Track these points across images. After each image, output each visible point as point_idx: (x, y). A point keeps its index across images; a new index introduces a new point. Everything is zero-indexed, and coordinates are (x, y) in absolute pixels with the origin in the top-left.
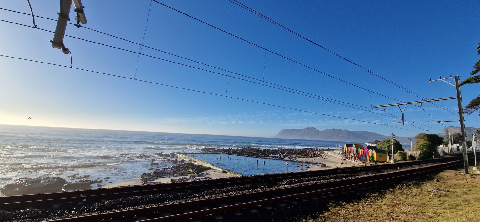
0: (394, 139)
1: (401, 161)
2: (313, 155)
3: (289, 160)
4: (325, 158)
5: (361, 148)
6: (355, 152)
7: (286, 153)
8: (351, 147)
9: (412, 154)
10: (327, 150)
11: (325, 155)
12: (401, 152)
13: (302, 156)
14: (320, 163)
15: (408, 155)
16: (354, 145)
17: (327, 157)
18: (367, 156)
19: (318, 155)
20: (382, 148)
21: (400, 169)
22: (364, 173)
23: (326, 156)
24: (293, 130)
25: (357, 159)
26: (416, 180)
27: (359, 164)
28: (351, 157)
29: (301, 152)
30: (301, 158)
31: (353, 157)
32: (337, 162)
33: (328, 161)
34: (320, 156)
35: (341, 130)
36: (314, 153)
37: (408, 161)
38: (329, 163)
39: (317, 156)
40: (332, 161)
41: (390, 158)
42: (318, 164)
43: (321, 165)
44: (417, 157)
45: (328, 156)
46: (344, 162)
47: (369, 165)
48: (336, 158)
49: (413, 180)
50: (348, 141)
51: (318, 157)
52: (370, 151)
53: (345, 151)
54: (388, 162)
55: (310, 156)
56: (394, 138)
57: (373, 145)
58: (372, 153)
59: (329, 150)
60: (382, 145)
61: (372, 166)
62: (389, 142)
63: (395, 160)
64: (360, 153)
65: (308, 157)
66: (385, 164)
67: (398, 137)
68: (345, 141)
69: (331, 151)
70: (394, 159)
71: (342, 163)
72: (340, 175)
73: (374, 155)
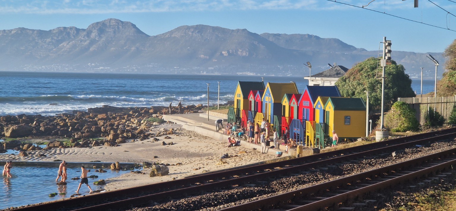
0: (389, 58)
1: (405, 131)
2: (123, 132)
3: (23, 159)
4: (167, 141)
5: (290, 98)
6: (270, 110)
7: (8, 134)
8: (258, 93)
9: (434, 107)
10: (174, 111)
11: (166, 130)
12: (404, 104)
13: (79, 139)
14: (148, 165)
15: (424, 110)
16: (268, 86)
17: (174, 138)
18: (309, 124)
19: (142, 132)
20: (353, 94)
21: (398, 157)
22: (292, 179)
23: (167, 133)
24: (42, 34)
25: (274, 137)
26: (434, 185)
27: (280, 155)
28: (257, 133)
29: (73, 125)
30: (71, 150)
31: (264, 130)
32: (209, 156)
33: (176, 154)
34: (146, 137)
35: (223, 31)
36: (124, 125)
37: (421, 130)
38: (180, 160)
39: (134, 137)
40: (192, 150)
41: (374, 126)
42: (141, 166)
43: (149, 170)
44: (448, 116)
45: (178, 134)
46: (231, 151)
47: (311, 153)
48: (206, 138)
49: (425, 187)
50: (250, 74)
51: (139, 142)
52: (319, 103)
53: (238, 110)
54: (367, 140)
55: (110, 137)
56: (388, 55)
57: (327, 84)
58: (324, 111)
59: (181, 110)
60: (355, 83)
61: (317, 155)
62: (376, 71)
63: (387, 131)
64: (287, 115)
65: (103, 143)
66: (357, 145)
67: (403, 54)
68: (239, 74)
69: (187, 114)
70: (383, 127)
71: (226, 156)
72: (211, 195)
73: (328, 118)
